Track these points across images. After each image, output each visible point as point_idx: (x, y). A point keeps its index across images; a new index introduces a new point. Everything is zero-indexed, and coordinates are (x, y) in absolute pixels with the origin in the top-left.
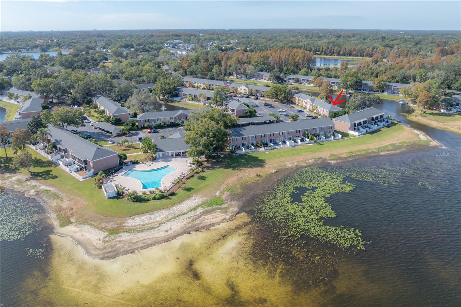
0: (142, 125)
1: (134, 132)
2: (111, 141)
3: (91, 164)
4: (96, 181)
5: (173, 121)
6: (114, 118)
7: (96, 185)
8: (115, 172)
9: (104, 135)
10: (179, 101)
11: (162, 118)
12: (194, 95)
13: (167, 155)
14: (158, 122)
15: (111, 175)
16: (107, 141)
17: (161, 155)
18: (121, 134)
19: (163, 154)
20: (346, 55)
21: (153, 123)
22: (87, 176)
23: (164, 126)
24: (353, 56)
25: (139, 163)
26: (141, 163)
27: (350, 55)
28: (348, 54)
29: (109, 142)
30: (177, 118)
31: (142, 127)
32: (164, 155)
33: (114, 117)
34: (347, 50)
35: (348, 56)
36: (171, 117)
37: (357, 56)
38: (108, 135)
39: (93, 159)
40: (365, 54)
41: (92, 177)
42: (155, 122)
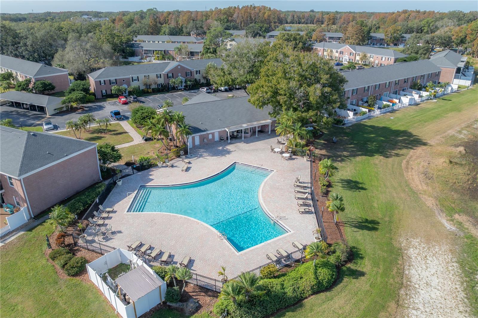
0: (104, 91)
1: (90, 105)
2: (48, 124)
3: (18, 187)
4: (49, 245)
5: (161, 81)
6: (39, 82)
7: (57, 264)
8: (101, 202)
9: (24, 115)
10: (140, 62)
11: (141, 77)
12: (164, 51)
13: (210, 140)
14: (134, 85)
15: (95, 213)
16: (35, 126)
17: (197, 142)
18: (65, 109)
19: (202, 139)
20: (295, 23)
21: (125, 86)
22: (9, 227)
23: (148, 91)
24: (303, 23)
25: (156, 166)
26: (160, 165)
27: (299, 23)
28: (297, 22)
29: (45, 127)
30: (170, 75)
31: (103, 96)
32: (205, 140)
33: (37, 80)
34: (295, 16)
35: (297, 24)
36: (158, 73)
37: (307, 23)
38: (35, 114)
39: (22, 171)
40: (315, 21)
41: (29, 227)
42: (129, 85)
